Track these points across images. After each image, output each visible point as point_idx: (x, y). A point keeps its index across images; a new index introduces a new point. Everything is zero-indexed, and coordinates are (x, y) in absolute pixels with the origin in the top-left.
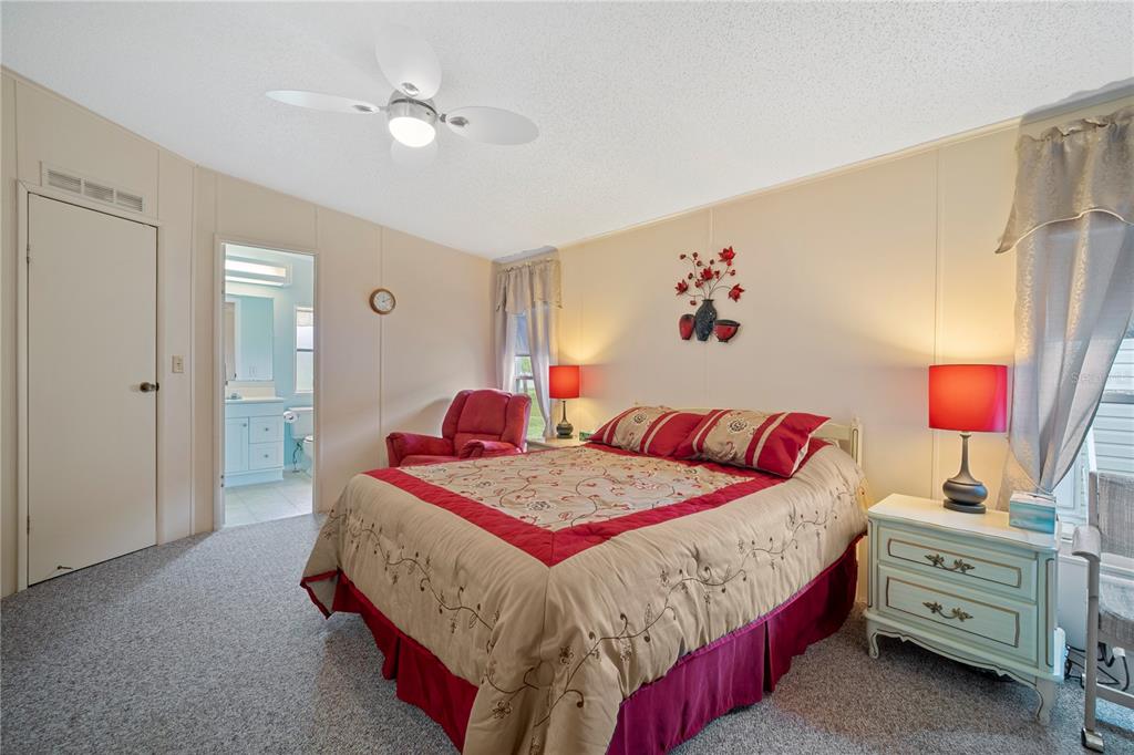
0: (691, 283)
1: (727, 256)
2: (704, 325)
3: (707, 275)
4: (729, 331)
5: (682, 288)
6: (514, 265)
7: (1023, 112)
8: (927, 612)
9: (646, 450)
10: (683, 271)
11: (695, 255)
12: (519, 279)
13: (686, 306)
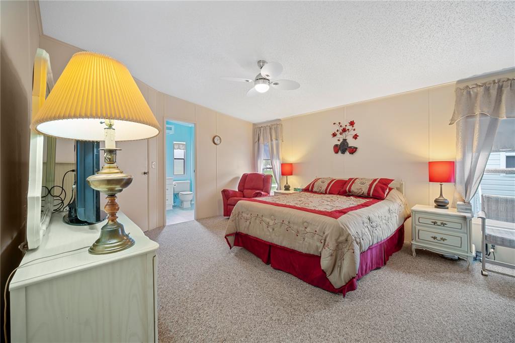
0: (338, 133)
1: (352, 123)
2: (343, 148)
3: (344, 130)
4: (353, 151)
5: (334, 135)
6: (263, 125)
8: (432, 240)
9: (328, 192)
10: (334, 129)
11: (339, 123)
12: (265, 131)
13: (336, 141)
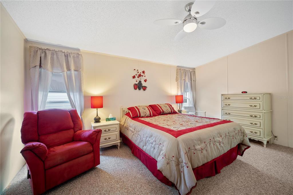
1: (143, 72)
4: (145, 88)
5: (134, 77)
7: (177, 65)
10: (134, 73)
11: (138, 70)
